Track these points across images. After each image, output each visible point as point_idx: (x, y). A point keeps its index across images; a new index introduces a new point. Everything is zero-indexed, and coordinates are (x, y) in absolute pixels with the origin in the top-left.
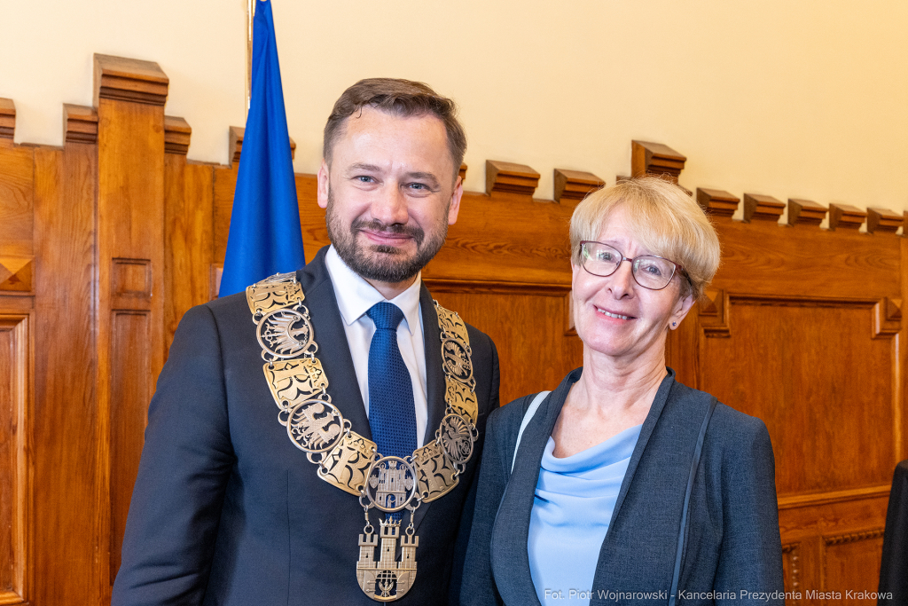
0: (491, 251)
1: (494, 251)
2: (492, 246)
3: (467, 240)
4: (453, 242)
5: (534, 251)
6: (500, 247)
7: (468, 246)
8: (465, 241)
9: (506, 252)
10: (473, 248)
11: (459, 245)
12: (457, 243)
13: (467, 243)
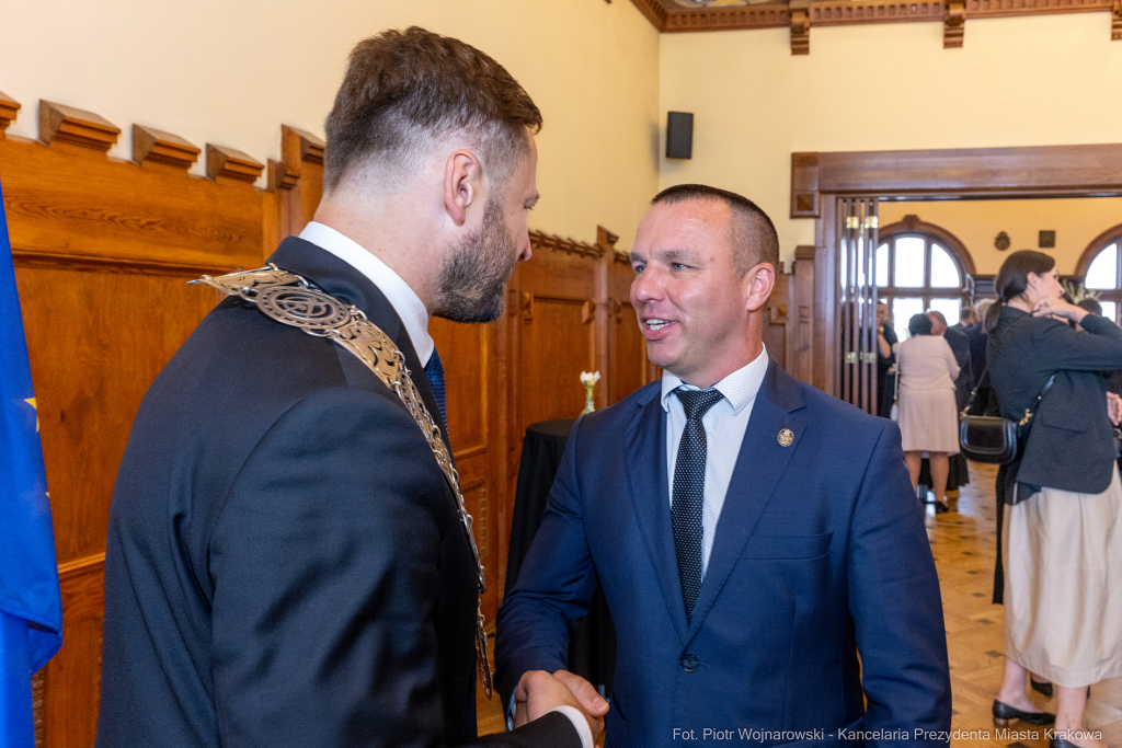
0: (142, 227)
1: (147, 227)
2: (143, 222)
3: (115, 213)
4: (97, 214)
5: (190, 230)
6: (153, 223)
7: (117, 220)
8: (112, 214)
9: (160, 229)
10: (122, 222)
11: (106, 218)
12: (103, 215)
13: (115, 217)
